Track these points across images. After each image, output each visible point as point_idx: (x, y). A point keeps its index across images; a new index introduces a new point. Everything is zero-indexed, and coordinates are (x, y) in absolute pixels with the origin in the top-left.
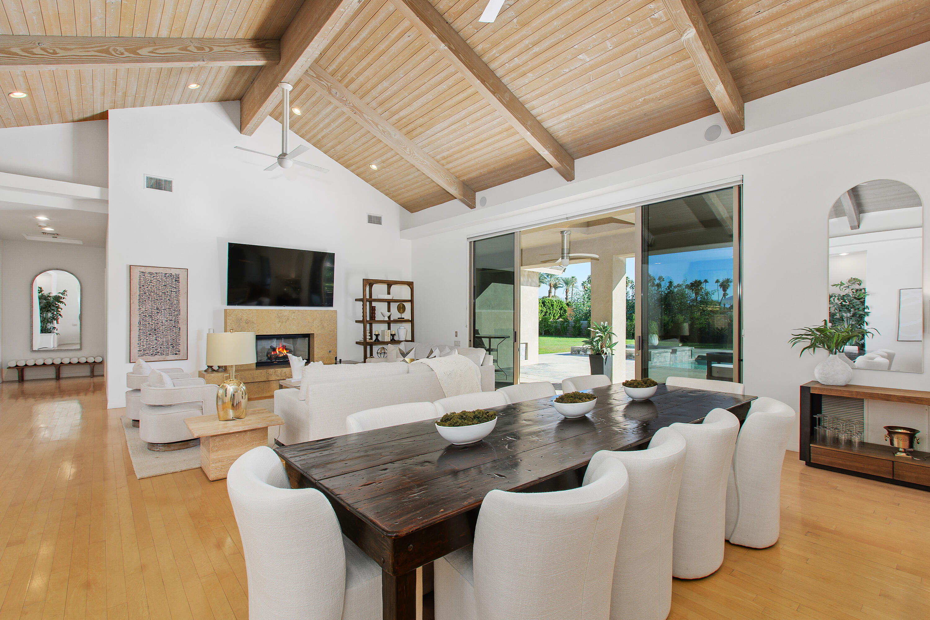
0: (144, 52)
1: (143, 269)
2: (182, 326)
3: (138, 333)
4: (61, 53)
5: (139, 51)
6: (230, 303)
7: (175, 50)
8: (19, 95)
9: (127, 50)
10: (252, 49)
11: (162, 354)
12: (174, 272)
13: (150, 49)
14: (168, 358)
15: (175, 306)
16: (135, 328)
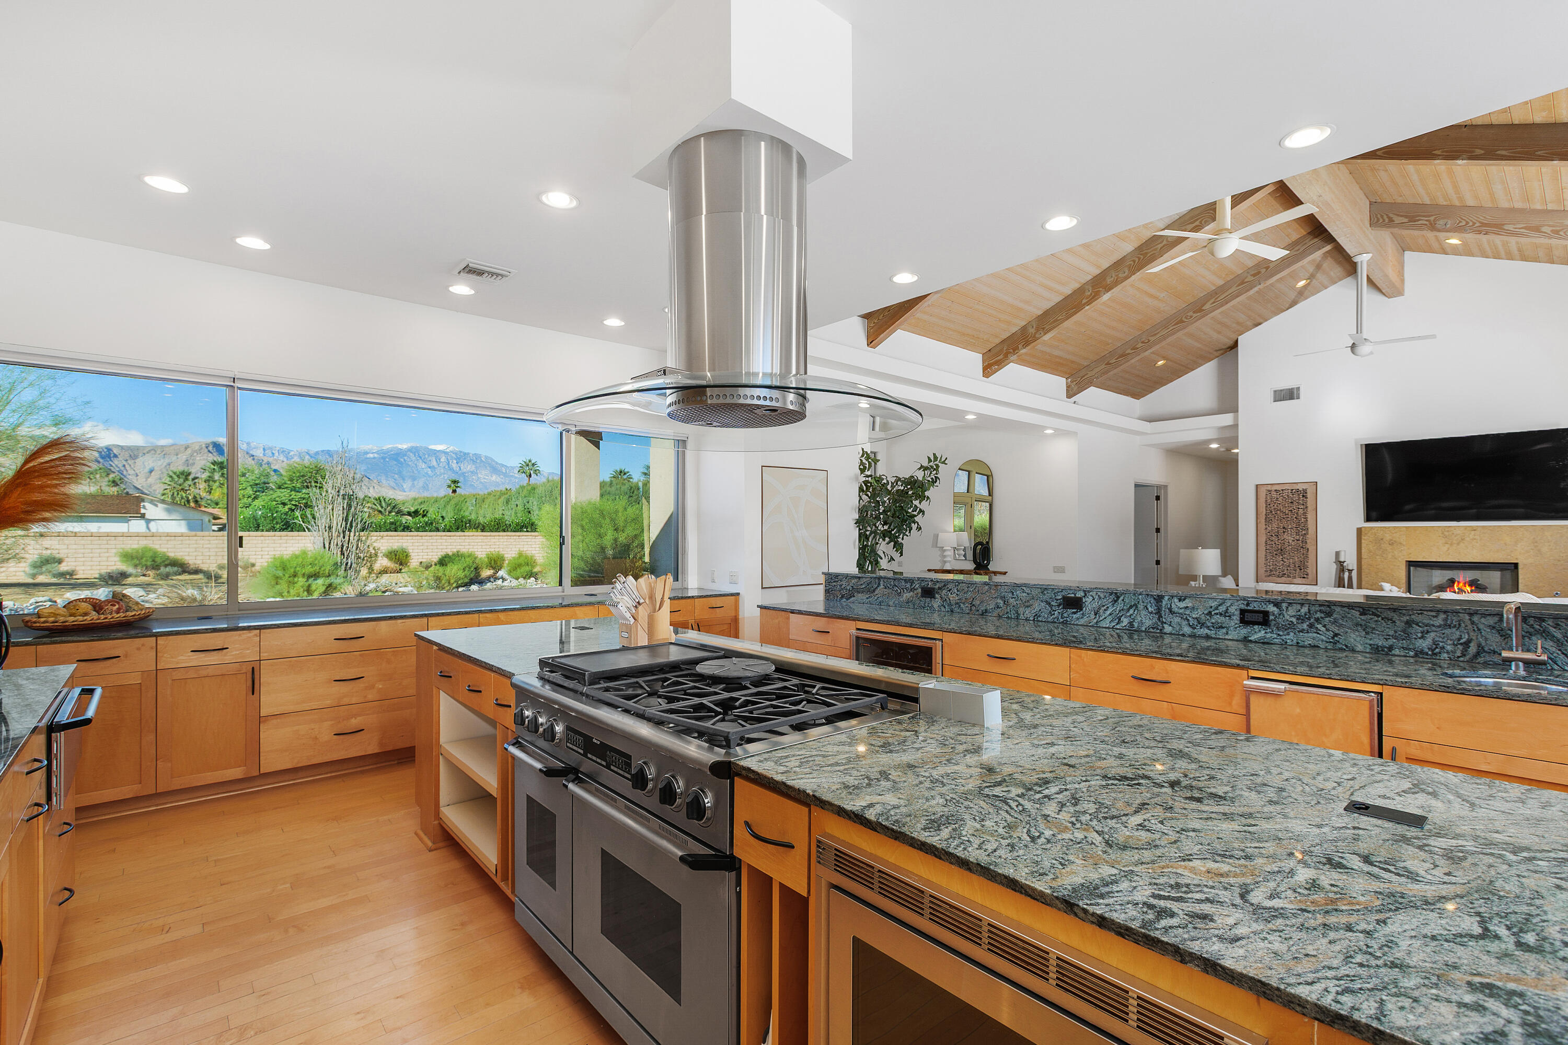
0: (1207, 307)
1: (1269, 488)
2: (1310, 546)
3: (1264, 553)
4: (1152, 339)
5: (1203, 308)
6: (1368, 519)
7: (1234, 289)
8: (1161, 363)
9: (1194, 312)
10: (1316, 240)
11: (1289, 576)
12: (1300, 487)
13: (1212, 300)
14: (1296, 581)
15: (1302, 525)
16: (1262, 548)
